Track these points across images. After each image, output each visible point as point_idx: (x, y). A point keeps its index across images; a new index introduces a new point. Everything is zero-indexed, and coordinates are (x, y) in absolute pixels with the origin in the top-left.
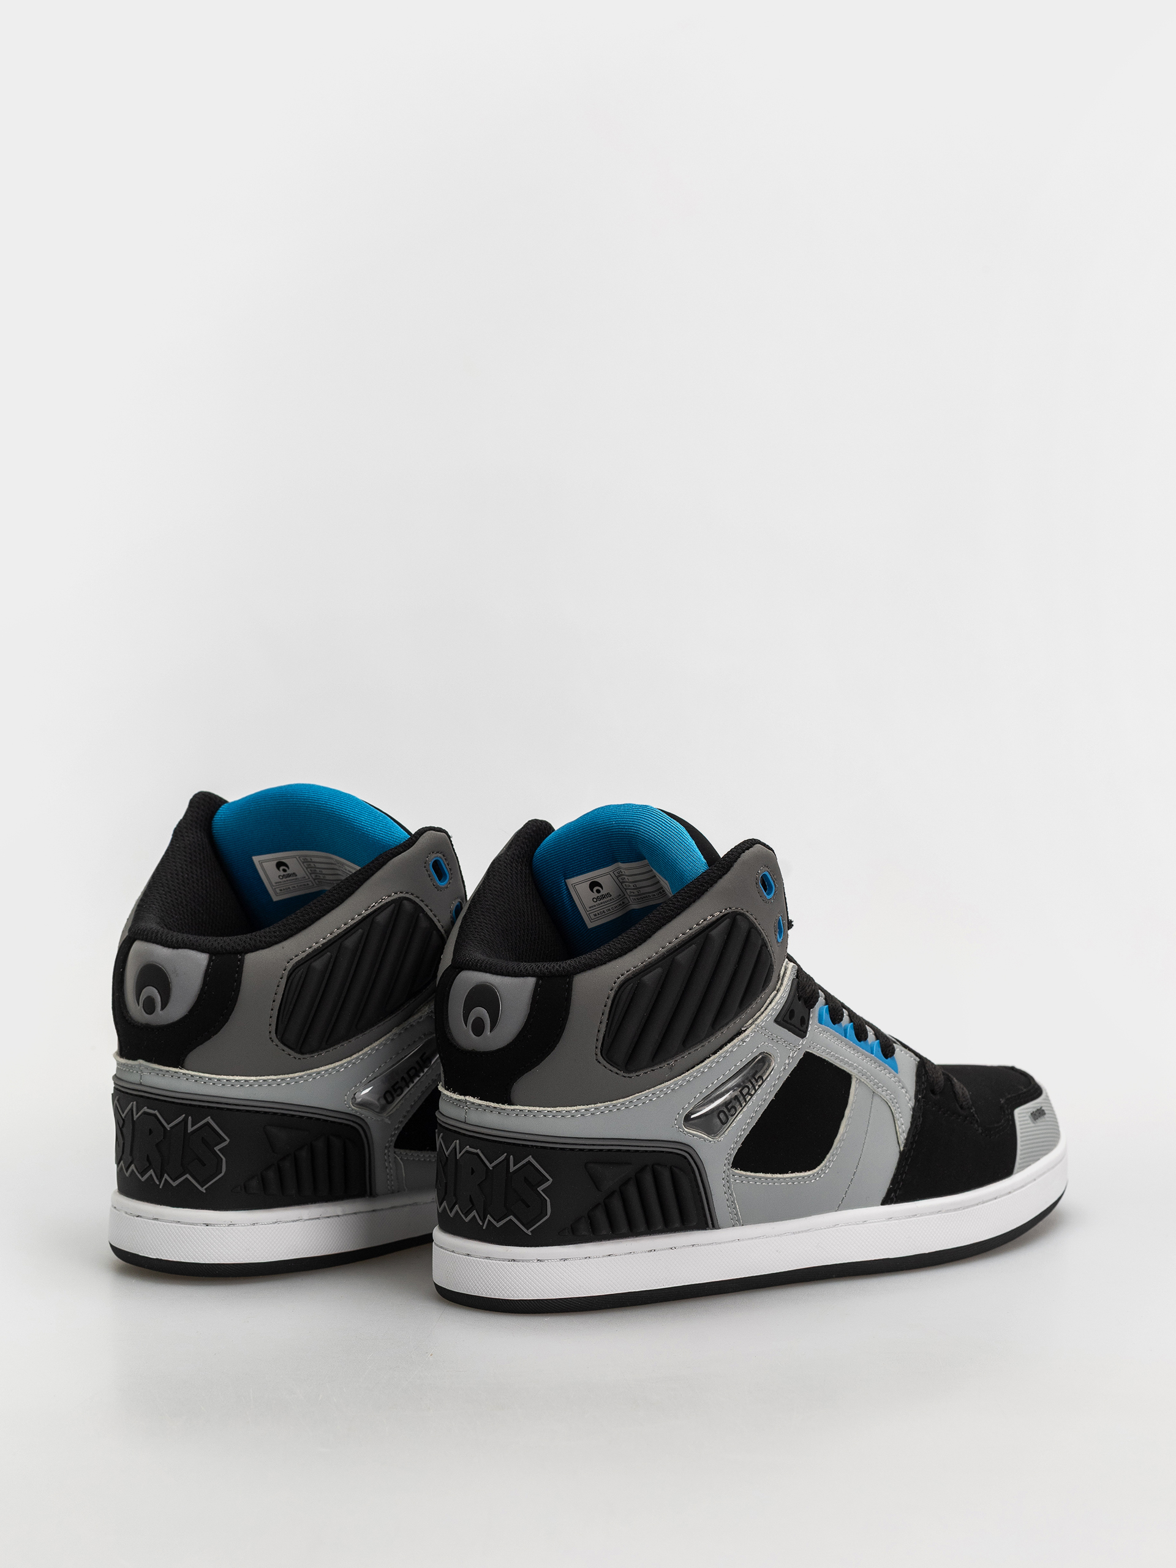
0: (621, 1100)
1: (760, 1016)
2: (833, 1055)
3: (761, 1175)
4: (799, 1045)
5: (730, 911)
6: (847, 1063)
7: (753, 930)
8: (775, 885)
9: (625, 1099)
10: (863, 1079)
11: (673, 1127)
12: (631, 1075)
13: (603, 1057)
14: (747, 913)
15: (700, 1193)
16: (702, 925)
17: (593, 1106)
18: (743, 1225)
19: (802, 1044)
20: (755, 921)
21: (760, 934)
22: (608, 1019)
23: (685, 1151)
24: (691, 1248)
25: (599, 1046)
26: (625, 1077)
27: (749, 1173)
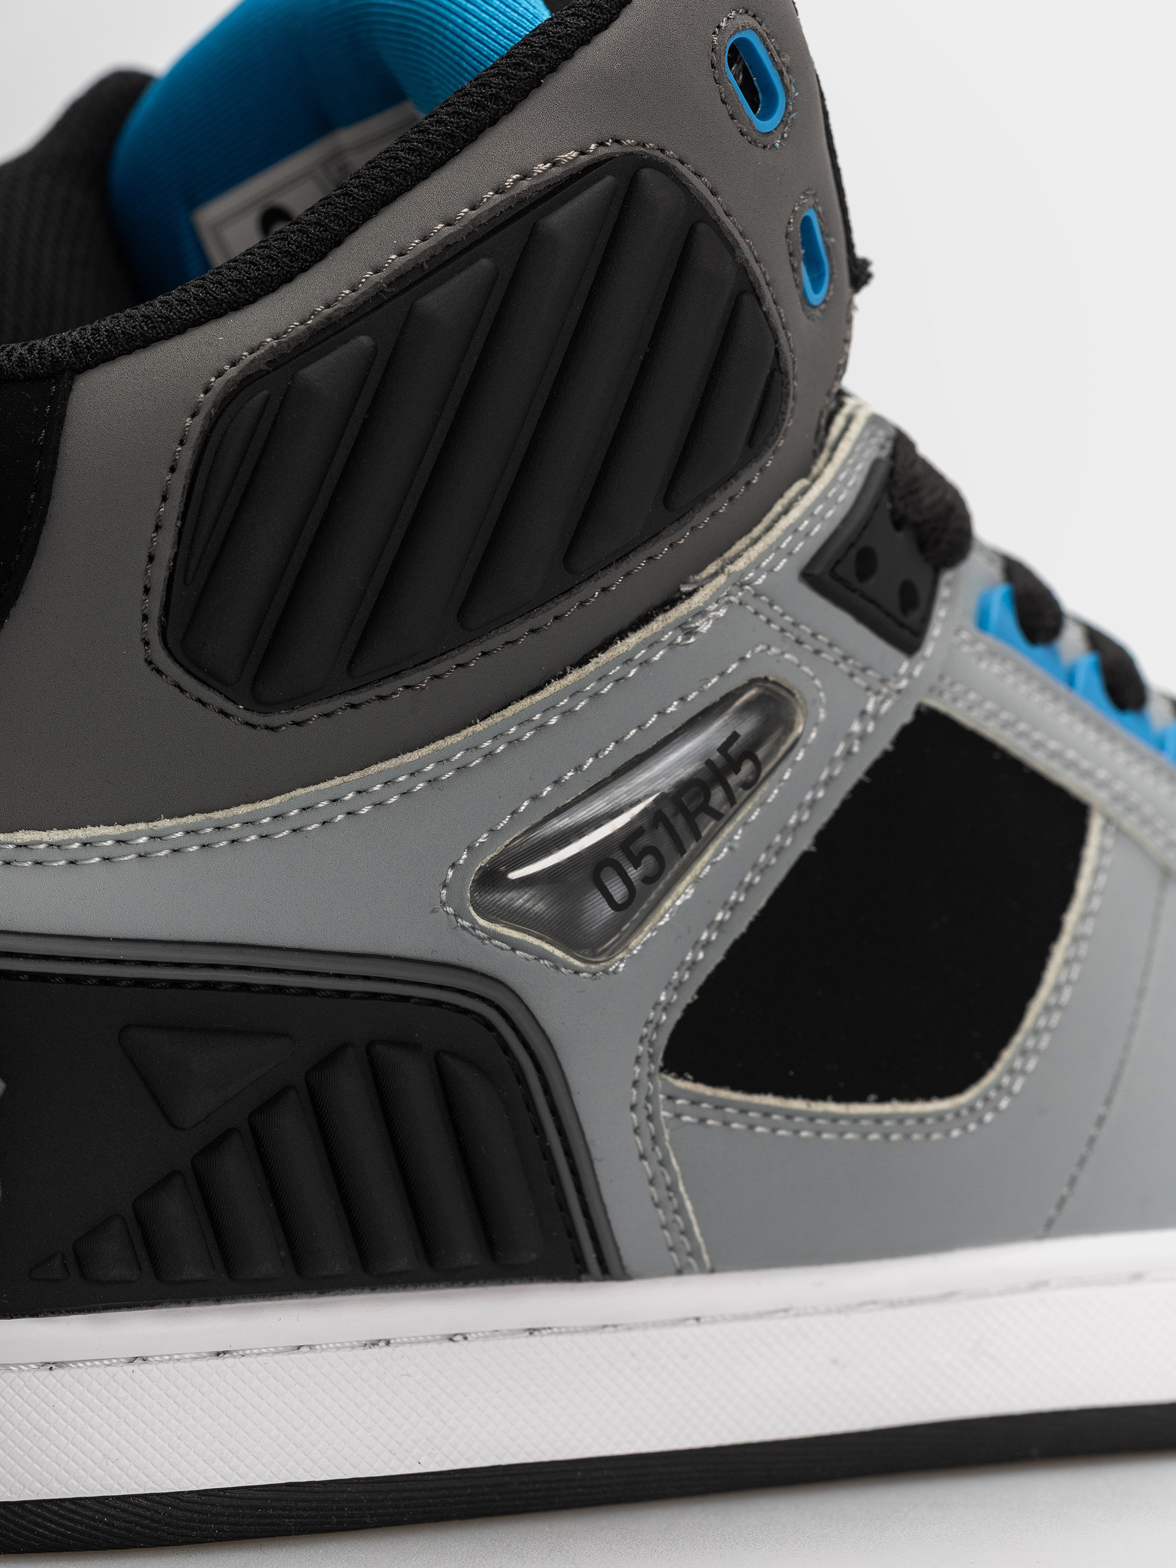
0: (243, 810)
1: (746, 549)
2: (1022, 735)
3: (770, 1100)
4: (898, 677)
5: (616, 149)
6: (1071, 765)
7: (702, 227)
8: (787, 91)
9: (259, 806)
10: (1129, 822)
11: (434, 911)
12: (274, 720)
13: (170, 653)
14: (678, 165)
15: (547, 1154)
16: (513, 193)
17: (142, 826)
18: (713, 1271)
19: (909, 675)
20: (712, 199)
21: (732, 248)
22: (183, 517)
23: (483, 999)
24: (525, 1340)
25: (155, 613)
26: (254, 726)
27: (724, 1094)
